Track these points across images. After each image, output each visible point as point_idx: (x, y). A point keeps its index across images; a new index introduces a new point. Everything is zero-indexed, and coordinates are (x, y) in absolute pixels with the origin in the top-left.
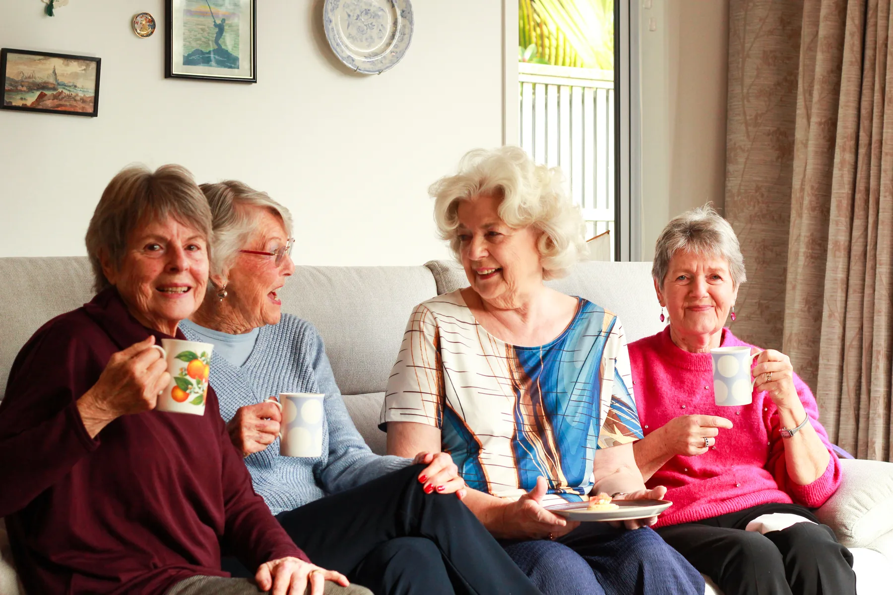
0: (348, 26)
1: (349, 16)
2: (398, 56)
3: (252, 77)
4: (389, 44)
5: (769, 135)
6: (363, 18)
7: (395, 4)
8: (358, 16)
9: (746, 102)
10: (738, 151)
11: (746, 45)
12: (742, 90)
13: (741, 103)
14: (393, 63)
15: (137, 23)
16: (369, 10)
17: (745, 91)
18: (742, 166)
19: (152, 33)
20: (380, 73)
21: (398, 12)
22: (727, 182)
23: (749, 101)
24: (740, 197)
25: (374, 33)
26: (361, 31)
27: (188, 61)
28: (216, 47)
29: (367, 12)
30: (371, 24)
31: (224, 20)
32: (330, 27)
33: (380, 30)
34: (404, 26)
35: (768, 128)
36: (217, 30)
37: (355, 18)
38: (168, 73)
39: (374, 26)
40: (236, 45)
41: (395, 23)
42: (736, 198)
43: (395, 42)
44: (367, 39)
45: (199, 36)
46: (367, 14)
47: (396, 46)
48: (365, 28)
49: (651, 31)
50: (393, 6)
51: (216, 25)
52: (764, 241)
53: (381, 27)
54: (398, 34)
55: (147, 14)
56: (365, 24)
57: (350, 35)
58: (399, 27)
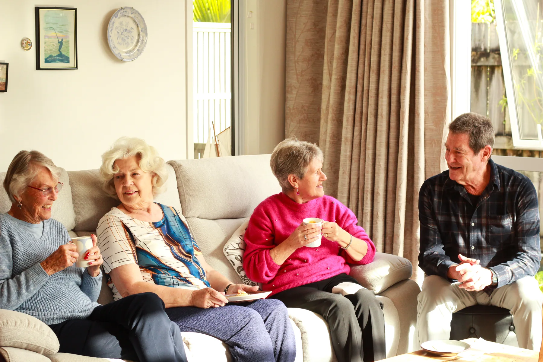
0: (118, 38)
1: (118, 33)
2: (140, 51)
3: (75, 67)
4: (136, 46)
5: (308, 80)
6: (125, 33)
7: (139, 26)
8: (122, 32)
9: (296, 64)
10: (293, 88)
11: (297, 36)
12: (295, 58)
13: (294, 64)
14: (138, 55)
15: (24, 44)
16: (127, 29)
17: (296, 58)
18: (295, 95)
19: (30, 48)
20: (133, 60)
21: (140, 29)
22: (286, 103)
23: (298, 64)
24: (294, 111)
25: (129, 40)
26: (123, 40)
27: (46, 61)
28: (59, 53)
29: (126, 30)
30: (128, 36)
31: (62, 40)
32: (110, 39)
33: (132, 39)
34: (143, 37)
35: (308, 77)
36: (59, 44)
37: (121, 33)
38: (38, 67)
39: (129, 37)
40: (68, 52)
41: (139, 35)
42: (292, 111)
43: (139, 44)
44: (126, 44)
45: (52, 48)
46: (126, 31)
47: (139, 47)
48: (125, 38)
49: (252, 29)
50: (138, 27)
51: (59, 42)
52: (306, 132)
53: (132, 37)
54: (140, 40)
55: (28, 39)
56: (125, 36)
57: (118, 42)
58: (141, 37)
